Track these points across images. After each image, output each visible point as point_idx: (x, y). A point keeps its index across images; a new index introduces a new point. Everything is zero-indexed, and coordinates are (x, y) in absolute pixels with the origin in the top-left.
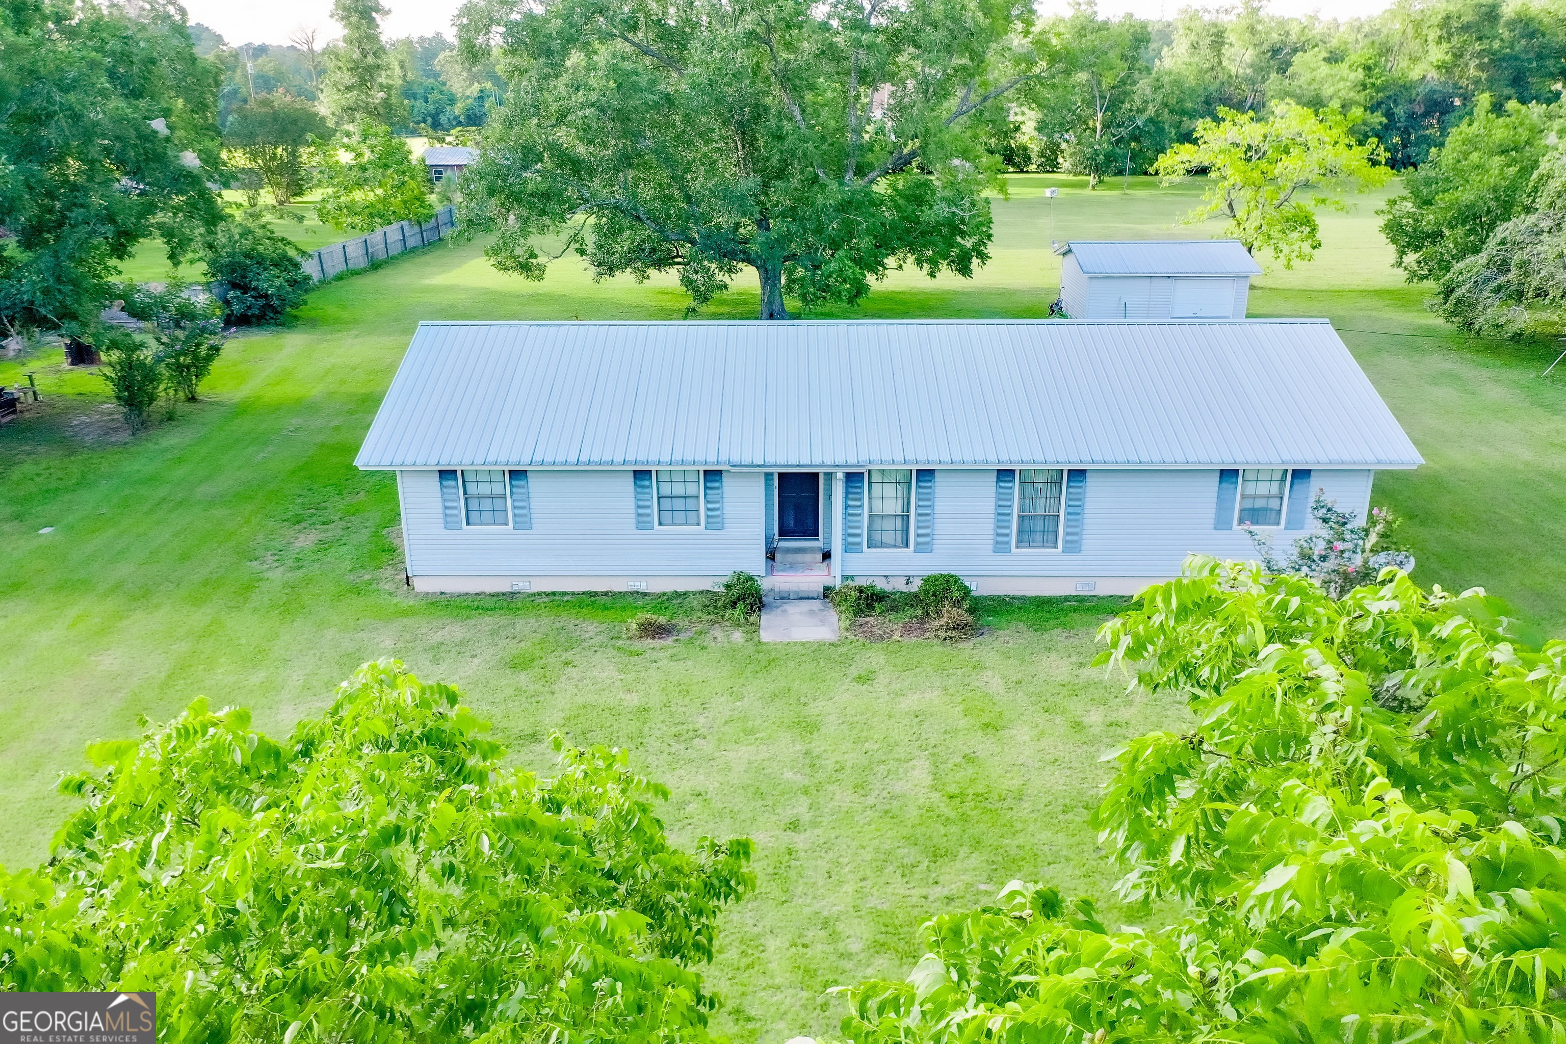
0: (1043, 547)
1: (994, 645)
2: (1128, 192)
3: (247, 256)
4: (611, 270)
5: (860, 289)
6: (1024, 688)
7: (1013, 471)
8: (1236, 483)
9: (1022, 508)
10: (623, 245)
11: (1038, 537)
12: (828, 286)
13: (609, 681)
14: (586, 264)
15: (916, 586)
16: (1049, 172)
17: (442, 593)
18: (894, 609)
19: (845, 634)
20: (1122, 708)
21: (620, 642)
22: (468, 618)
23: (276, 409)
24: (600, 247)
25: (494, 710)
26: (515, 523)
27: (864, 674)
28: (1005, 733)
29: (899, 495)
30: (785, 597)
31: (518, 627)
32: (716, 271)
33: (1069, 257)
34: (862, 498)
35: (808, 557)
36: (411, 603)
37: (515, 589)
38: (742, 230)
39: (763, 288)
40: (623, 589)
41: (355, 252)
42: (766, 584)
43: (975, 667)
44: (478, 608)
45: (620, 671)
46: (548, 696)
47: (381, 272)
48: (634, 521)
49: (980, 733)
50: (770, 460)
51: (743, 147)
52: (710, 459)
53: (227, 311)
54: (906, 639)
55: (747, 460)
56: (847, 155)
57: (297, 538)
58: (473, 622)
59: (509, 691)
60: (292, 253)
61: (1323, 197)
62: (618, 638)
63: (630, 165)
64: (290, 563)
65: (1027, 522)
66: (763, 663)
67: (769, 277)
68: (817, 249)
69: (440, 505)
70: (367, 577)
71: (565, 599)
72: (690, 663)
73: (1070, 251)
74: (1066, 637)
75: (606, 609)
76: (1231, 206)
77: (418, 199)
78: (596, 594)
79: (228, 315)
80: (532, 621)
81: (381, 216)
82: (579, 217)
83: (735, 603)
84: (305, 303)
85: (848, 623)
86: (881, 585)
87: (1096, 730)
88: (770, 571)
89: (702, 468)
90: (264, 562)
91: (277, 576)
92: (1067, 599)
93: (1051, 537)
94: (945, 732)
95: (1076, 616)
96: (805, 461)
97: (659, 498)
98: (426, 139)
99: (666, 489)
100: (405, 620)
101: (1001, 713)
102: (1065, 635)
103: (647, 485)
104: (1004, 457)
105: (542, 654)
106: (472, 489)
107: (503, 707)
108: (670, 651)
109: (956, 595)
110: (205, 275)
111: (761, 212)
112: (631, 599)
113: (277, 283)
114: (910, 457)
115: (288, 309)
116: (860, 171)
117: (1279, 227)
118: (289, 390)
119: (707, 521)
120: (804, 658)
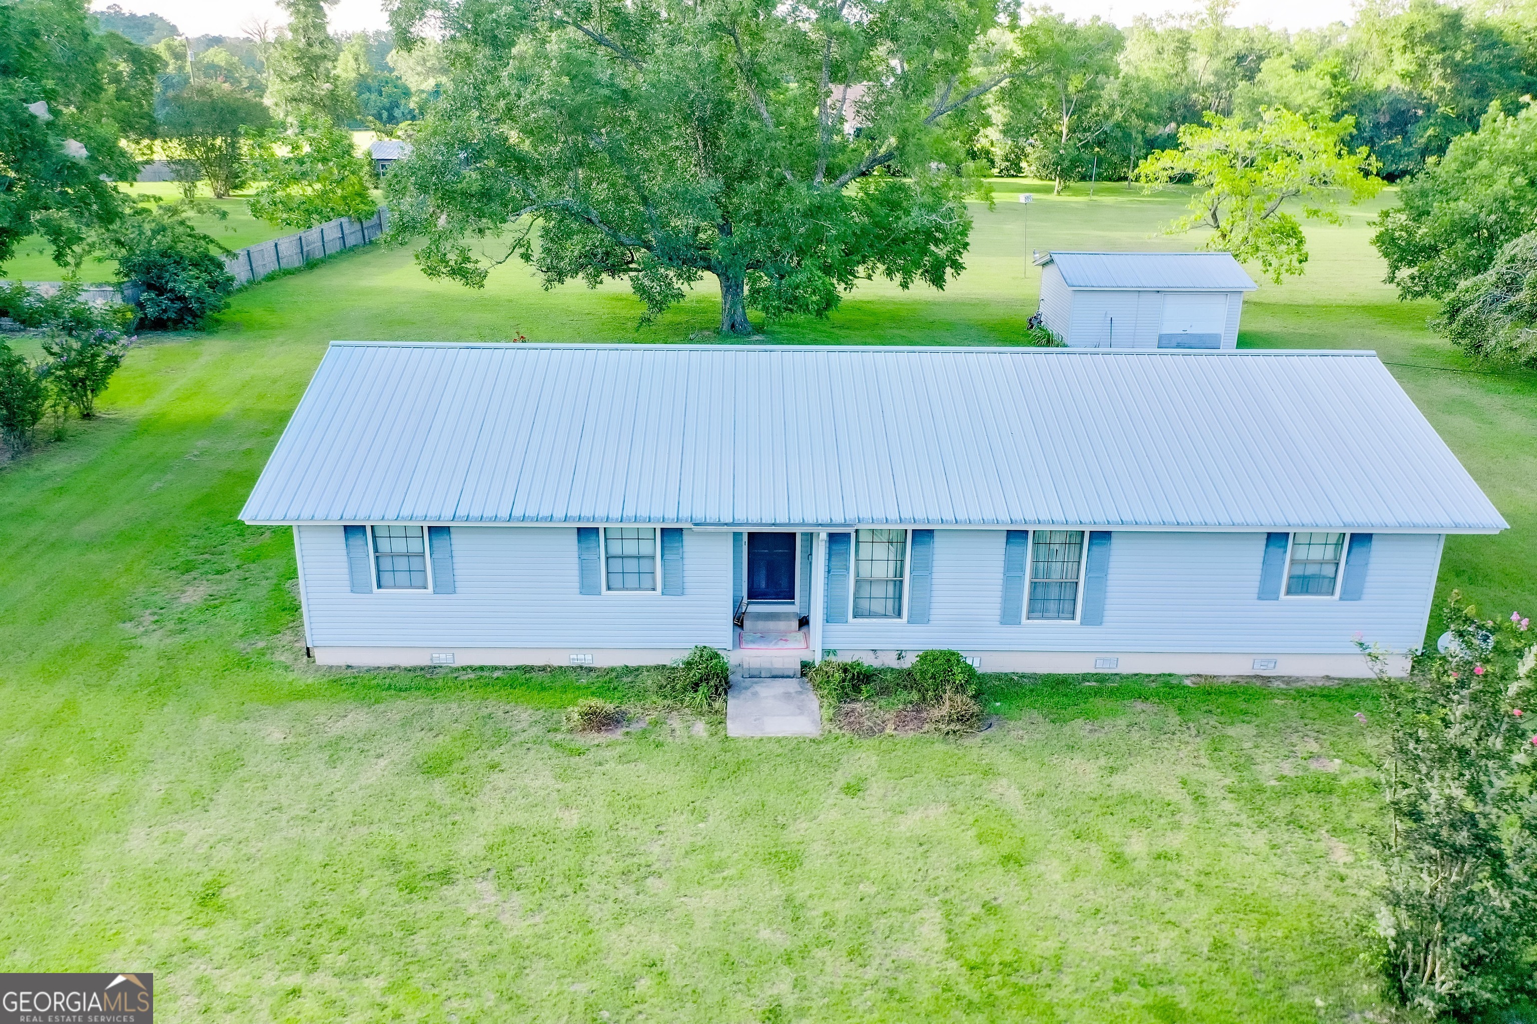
0: (1058, 618)
1: (1007, 741)
2: (1094, 198)
3: (164, 254)
4: (561, 276)
5: (830, 301)
6: (1048, 803)
7: (1027, 532)
8: (1285, 547)
9: (1035, 573)
10: (574, 248)
11: (1053, 606)
12: (796, 298)
13: (543, 793)
14: (533, 269)
15: (909, 661)
16: (1013, 176)
17: (349, 667)
18: (885, 691)
19: (828, 726)
20: (1169, 833)
21: (559, 736)
22: (377, 702)
23: (183, 429)
24: (547, 251)
25: (399, 836)
26: (435, 586)
27: (853, 782)
28: (1031, 870)
29: (892, 557)
30: (755, 676)
31: (437, 714)
32: (674, 279)
33: (1050, 268)
34: (847, 560)
35: (782, 625)
36: (310, 681)
37: (436, 662)
38: (701, 235)
39: (725, 296)
40: (564, 663)
41: (289, 250)
42: (733, 658)
43: (985, 773)
44: (389, 687)
45: (557, 777)
46: (467, 814)
47: (316, 272)
48: (577, 585)
49: (1000, 870)
50: (741, 517)
51: (705, 145)
52: (670, 517)
53: (140, 315)
54: (900, 734)
55: (712, 517)
56: (817, 156)
57: (184, 592)
58: (381, 707)
59: (419, 807)
60: (214, 251)
61: (1315, 208)
62: (556, 730)
63: (581, 164)
64: (170, 626)
65: (1040, 590)
66: (732, 767)
67: (731, 287)
68: (784, 257)
69: (346, 565)
70: (261, 645)
71: (496, 674)
72: (642, 766)
73: (1052, 261)
74: (1091, 731)
75: (543, 689)
76: (1214, 216)
77: (359, 195)
78: (531, 669)
79: (141, 319)
80: (454, 706)
81: (320, 213)
82: (526, 217)
83: (697, 685)
84: (228, 306)
85: (831, 711)
86: (869, 661)
87: (1141, 866)
88: (738, 642)
89: (659, 526)
90: (140, 623)
91: (153, 642)
92: (1085, 677)
93: (1068, 606)
94: (958, 868)
95: (1098, 702)
96: (782, 518)
97: (607, 558)
98: (373, 133)
99: (615, 548)
100: (300, 705)
101: (1023, 840)
102: (1089, 727)
103: (593, 544)
104: (1017, 516)
105: (463, 754)
106: (384, 545)
107: (410, 831)
108: (620, 750)
109: (960, 678)
110: (117, 274)
111: (723, 217)
112: (573, 676)
113: (196, 284)
114: (907, 514)
115: (209, 313)
116: (831, 173)
117: (1268, 239)
118: (198, 407)
119: (664, 586)
120: (779, 760)
